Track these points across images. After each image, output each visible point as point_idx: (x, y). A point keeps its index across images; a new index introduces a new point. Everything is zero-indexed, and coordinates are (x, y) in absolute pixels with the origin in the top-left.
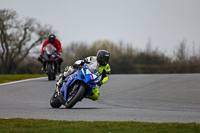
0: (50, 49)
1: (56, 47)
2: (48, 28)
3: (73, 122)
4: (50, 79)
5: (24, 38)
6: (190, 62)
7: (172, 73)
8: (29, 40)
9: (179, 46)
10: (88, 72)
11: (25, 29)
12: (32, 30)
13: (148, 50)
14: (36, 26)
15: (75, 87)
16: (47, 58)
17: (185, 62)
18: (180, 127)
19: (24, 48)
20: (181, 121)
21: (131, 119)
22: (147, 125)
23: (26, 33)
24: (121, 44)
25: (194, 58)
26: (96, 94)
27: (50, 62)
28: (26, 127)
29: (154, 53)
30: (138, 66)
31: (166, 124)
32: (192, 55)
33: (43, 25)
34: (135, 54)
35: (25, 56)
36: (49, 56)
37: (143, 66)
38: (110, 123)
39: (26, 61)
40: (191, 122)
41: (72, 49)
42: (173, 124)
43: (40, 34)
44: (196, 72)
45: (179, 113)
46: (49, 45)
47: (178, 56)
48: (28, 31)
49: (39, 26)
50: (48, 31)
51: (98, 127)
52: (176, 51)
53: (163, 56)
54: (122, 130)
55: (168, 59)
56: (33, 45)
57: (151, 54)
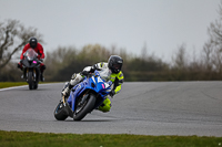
0: (31, 54)
1: (38, 52)
2: (33, 30)
3: (61, 135)
4: (31, 88)
5: (6, 42)
6: (190, 68)
7: (170, 80)
8: (12, 44)
9: (177, 51)
10: (99, 80)
11: (7, 33)
12: (15, 33)
13: (144, 55)
14: (19, 29)
15: (85, 96)
16: (28, 65)
17: (184, 69)
18: (179, 140)
19: (5, 53)
20: (180, 134)
21: (125, 132)
22: (142, 138)
23: (8, 36)
24: (113, 49)
25: (195, 64)
26: (108, 105)
27: (31, 69)
28: (9, 140)
29: (150, 58)
30: (133, 73)
31: (164, 137)
32: (192, 60)
33: (26, 27)
34: (129, 59)
35: (7, 61)
36: (30, 62)
37: (138, 73)
38: (102, 135)
39: (8, 67)
40: (192, 134)
41: (60, 54)
42: (172, 137)
43: (23, 37)
44: (196, 80)
45: (178, 125)
46: (30, 50)
47: (177, 62)
48: (10, 34)
49: (22, 29)
50: (33, 34)
51: (88, 140)
52: (175, 57)
53: (160, 62)
54: (115, 143)
55: (165, 65)
56: (16, 50)
57: (147, 59)
